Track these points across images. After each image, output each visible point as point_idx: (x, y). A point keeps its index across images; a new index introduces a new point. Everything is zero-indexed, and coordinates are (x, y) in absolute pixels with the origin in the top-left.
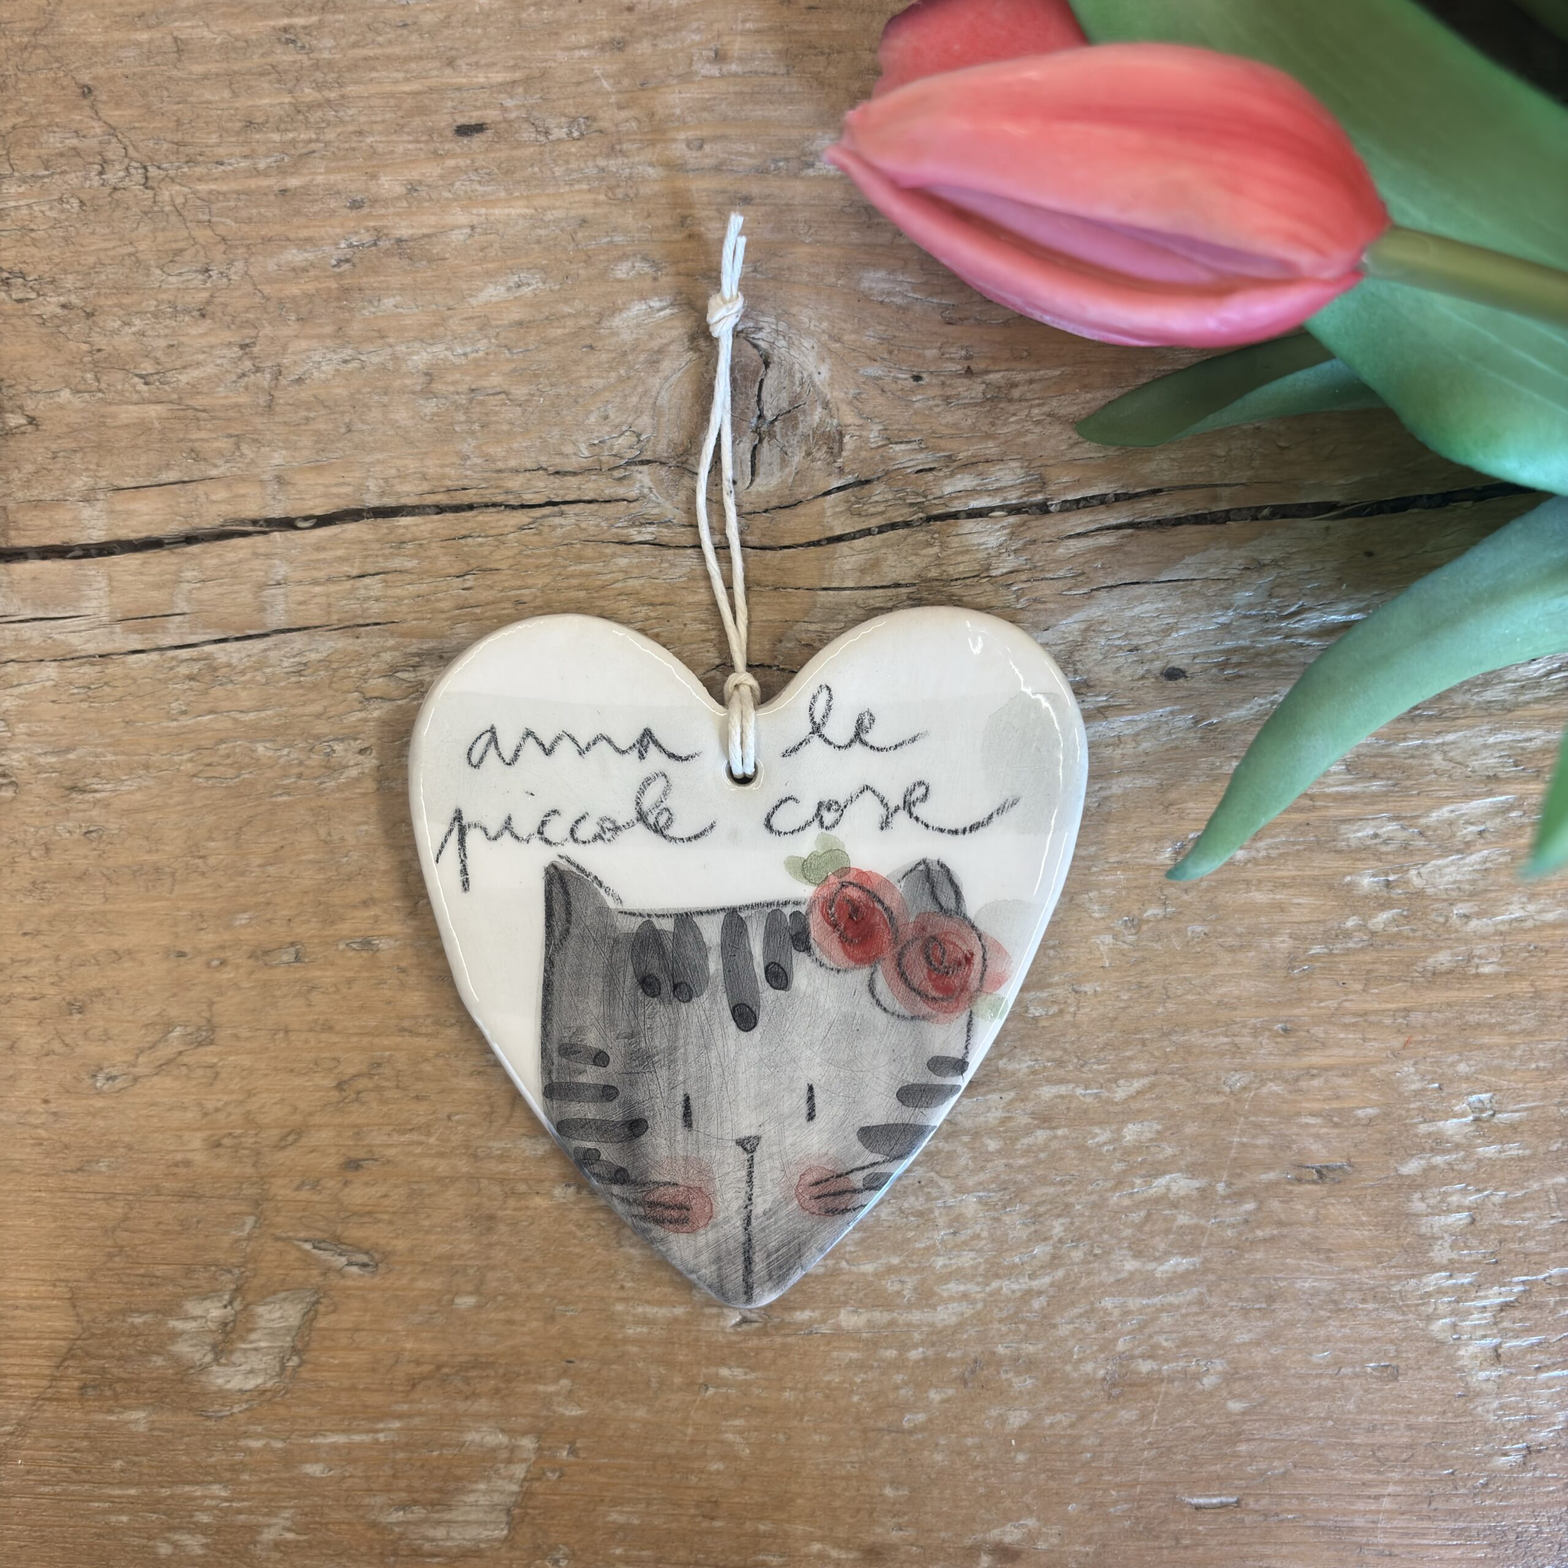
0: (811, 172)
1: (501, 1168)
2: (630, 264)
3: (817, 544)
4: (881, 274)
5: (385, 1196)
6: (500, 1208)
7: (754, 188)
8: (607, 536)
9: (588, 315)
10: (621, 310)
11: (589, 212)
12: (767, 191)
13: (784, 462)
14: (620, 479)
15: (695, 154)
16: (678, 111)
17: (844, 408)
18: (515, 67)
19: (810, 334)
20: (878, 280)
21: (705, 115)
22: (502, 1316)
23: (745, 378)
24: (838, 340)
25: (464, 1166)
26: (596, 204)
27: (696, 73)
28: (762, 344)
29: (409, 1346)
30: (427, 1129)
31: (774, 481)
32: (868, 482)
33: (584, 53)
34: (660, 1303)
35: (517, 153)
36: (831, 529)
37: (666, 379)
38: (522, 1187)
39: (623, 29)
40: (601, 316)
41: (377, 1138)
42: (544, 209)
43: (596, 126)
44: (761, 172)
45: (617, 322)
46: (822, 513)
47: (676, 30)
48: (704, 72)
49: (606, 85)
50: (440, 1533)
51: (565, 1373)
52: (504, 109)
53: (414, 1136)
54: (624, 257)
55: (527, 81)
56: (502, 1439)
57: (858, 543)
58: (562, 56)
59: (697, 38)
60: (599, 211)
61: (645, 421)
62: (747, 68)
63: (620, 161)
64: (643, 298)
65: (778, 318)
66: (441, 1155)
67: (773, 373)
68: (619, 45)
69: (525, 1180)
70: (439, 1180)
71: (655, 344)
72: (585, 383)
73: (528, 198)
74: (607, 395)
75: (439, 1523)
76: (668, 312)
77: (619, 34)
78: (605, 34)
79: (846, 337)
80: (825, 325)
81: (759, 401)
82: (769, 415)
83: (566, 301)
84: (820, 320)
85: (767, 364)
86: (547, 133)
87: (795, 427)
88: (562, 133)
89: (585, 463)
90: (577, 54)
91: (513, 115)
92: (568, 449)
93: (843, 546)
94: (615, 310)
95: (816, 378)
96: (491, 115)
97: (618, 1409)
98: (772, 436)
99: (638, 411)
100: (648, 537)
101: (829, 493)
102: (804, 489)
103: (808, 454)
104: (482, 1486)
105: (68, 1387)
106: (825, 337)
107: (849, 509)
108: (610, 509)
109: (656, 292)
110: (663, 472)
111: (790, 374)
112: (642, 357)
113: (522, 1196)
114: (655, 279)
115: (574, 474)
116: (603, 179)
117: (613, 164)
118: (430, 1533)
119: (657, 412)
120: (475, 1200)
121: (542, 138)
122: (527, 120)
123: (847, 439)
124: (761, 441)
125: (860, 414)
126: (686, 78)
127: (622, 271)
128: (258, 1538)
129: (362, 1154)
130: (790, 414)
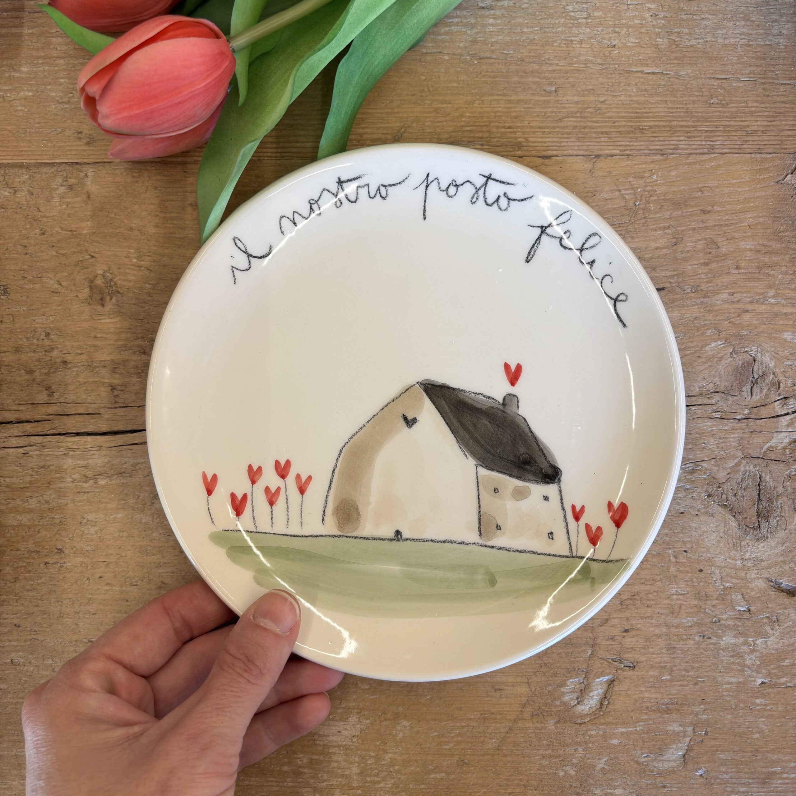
0: (766, 302)
1: (677, 630)
2: (711, 331)
3: (772, 417)
4: (790, 333)
5: (638, 641)
6: (677, 644)
7: (750, 307)
8: (705, 416)
9: (698, 347)
10: (708, 345)
11: (697, 315)
12: (753, 308)
13: (761, 392)
14: (709, 398)
15: (731, 297)
16: (725, 284)
17: (780, 375)
18: (674, 271)
19: (768, 352)
20: (789, 335)
21: (734, 285)
22: (679, 683)
23: (748, 366)
24: (777, 354)
25: (664, 630)
26: (700, 312)
27: (730, 273)
28: (753, 355)
29: (647, 696)
30: (651, 617)
31: (758, 397)
32: (788, 398)
33: (696, 266)
34: (734, 677)
35: (676, 297)
36: (777, 413)
37: (723, 366)
38: (684, 637)
39: (708, 259)
40: (702, 347)
41: (634, 622)
42: (685, 314)
43: (699, 288)
44: (751, 303)
45: (707, 348)
46: (774, 408)
47: (724, 259)
48: (733, 272)
49: (703, 276)
50: (660, 764)
51: (702, 703)
52: (671, 283)
53: (647, 620)
54: (709, 329)
55: (678, 275)
56: (681, 729)
57: (786, 417)
58: (689, 267)
59: (731, 262)
60: (701, 314)
61: (717, 379)
62: (746, 271)
63: (707, 299)
64: (715, 341)
65: (758, 347)
66: (656, 626)
67: (756, 364)
68: (706, 264)
69: (686, 635)
70: (656, 635)
71: (719, 355)
72: (697, 368)
73: (678, 310)
74: (704, 371)
75: (660, 761)
76: (723, 345)
77: (707, 261)
78: (702, 261)
79: (780, 353)
80: (772, 349)
81: (753, 373)
82: (756, 377)
83: (691, 342)
84: (771, 347)
85: (755, 361)
86: (684, 290)
87: (764, 380)
88: (689, 291)
89: (698, 393)
90: (694, 267)
91: (674, 285)
92: (692, 388)
93: (781, 419)
94: (706, 345)
95: (770, 365)
96: (667, 285)
97: (721, 716)
98: (757, 383)
99: (714, 376)
100: (718, 416)
101: (775, 401)
102: (768, 400)
103: (769, 389)
104: (674, 746)
105: (527, 715)
106: (773, 353)
107: (783, 406)
108: (707, 407)
109: (720, 339)
110: (723, 395)
111: (762, 364)
112: (716, 359)
113: (685, 640)
114: (719, 335)
115: (694, 396)
116: (702, 305)
117: (705, 300)
118: (656, 765)
119: (720, 377)
120: (668, 642)
121: (683, 292)
122: (678, 286)
123: (781, 384)
124: (754, 385)
125: (785, 376)
126: (728, 273)
127: (709, 332)
128: (596, 768)
129: (629, 627)
130: (763, 376)
